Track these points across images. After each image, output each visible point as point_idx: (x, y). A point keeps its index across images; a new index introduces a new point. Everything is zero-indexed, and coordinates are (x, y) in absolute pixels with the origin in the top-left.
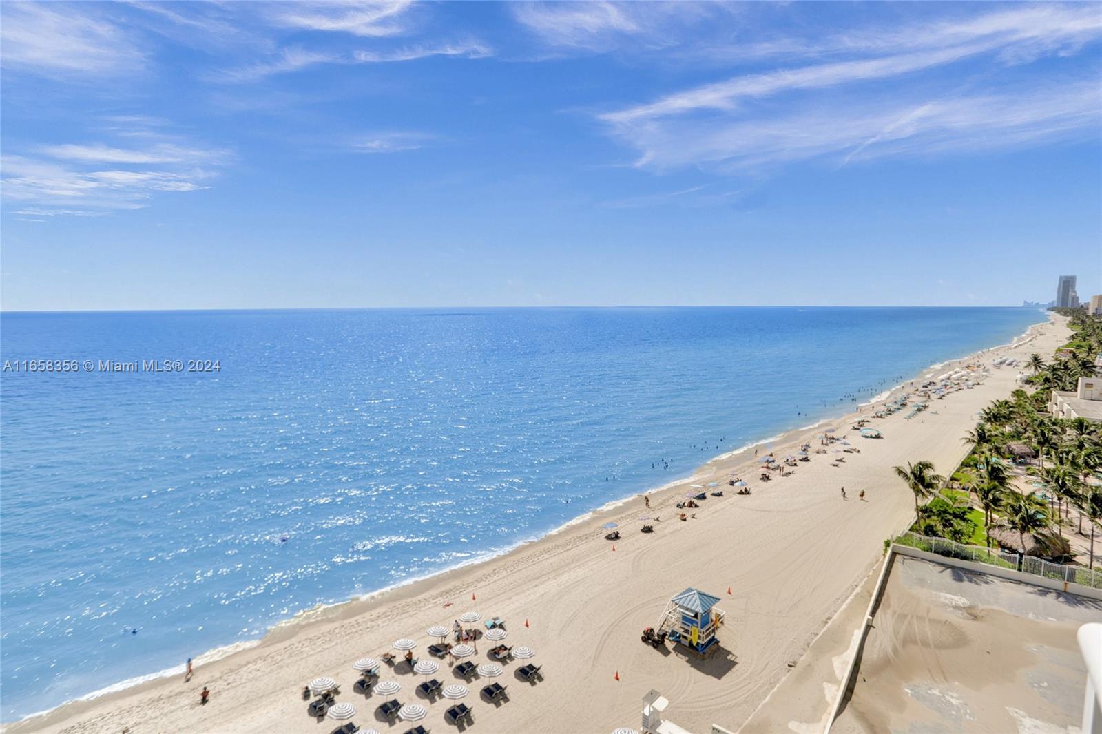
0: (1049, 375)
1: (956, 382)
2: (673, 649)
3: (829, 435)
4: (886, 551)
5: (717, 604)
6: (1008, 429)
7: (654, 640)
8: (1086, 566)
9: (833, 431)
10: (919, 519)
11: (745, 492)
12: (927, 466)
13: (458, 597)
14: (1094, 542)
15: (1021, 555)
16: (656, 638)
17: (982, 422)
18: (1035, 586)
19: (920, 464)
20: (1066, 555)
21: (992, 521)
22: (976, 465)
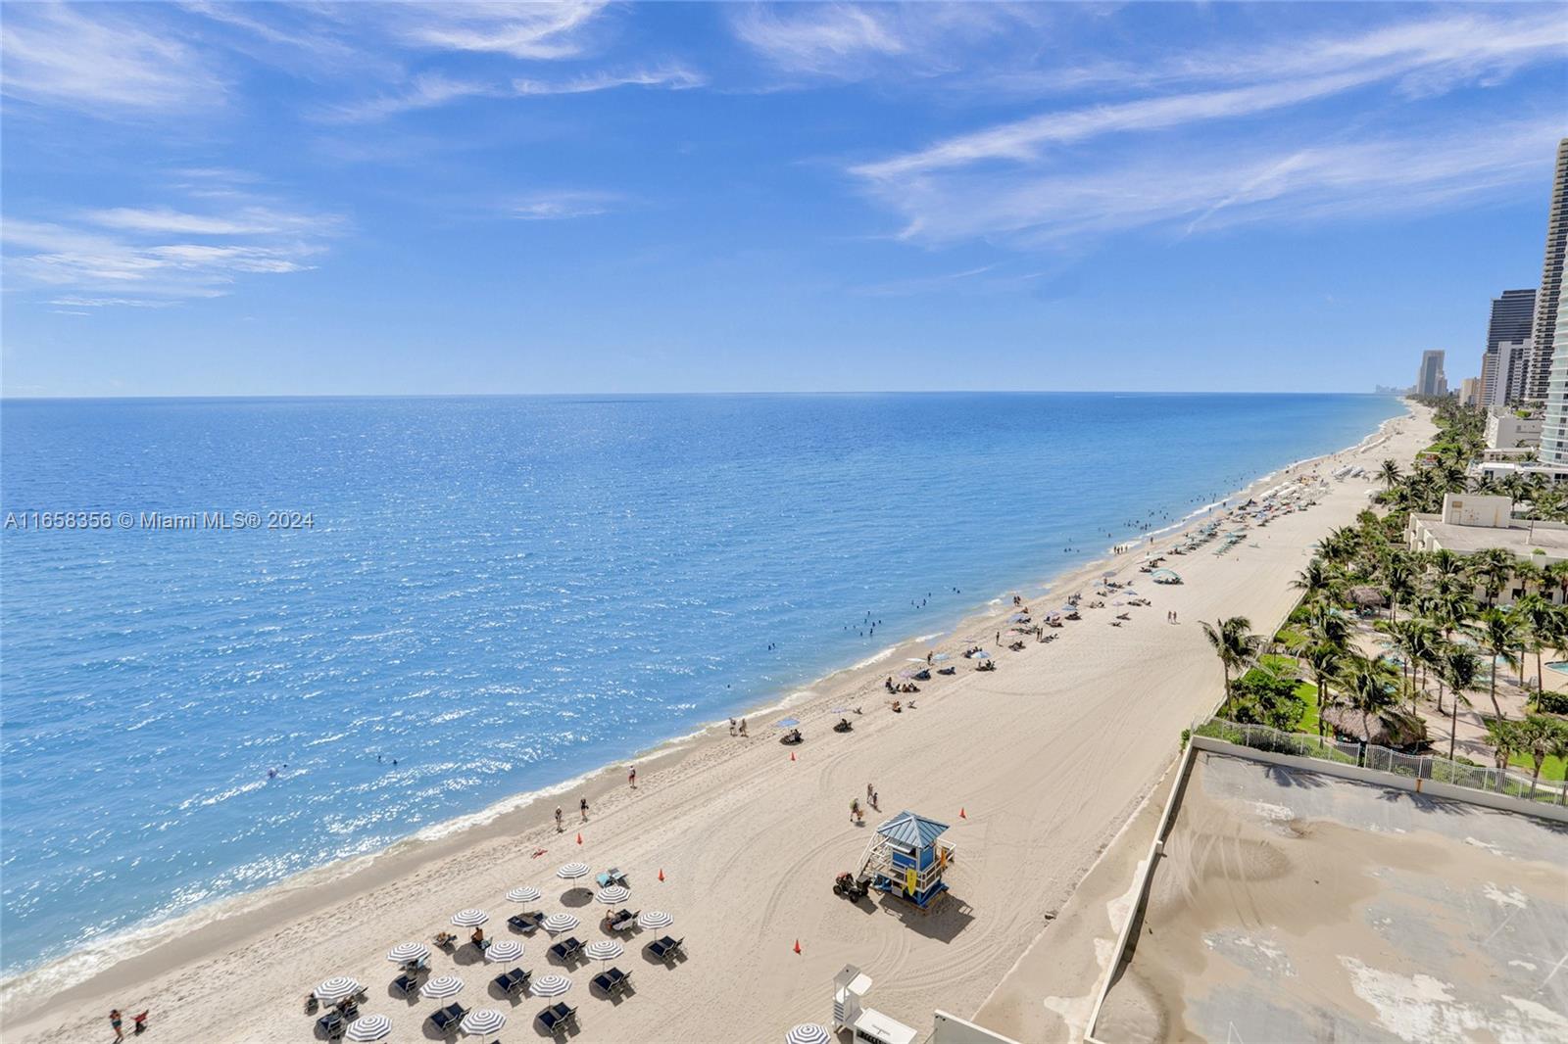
0: (1407, 491)
1: (1285, 501)
2: (880, 903)
3: (1111, 581)
4: (1184, 746)
5: (944, 834)
6: (1351, 568)
7: (851, 890)
8: (1445, 756)
9: (1113, 574)
10: (1229, 699)
11: (989, 667)
12: (1241, 623)
13: (555, 841)
14: (1457, 722)
15: (1364, 744)
16: (856, 887)
17: (1317, 557)
18: (1381, 786)
19: (1232, 620)
20: (1421, 741)
21: (1326, 698)
22: (1308, 620)
